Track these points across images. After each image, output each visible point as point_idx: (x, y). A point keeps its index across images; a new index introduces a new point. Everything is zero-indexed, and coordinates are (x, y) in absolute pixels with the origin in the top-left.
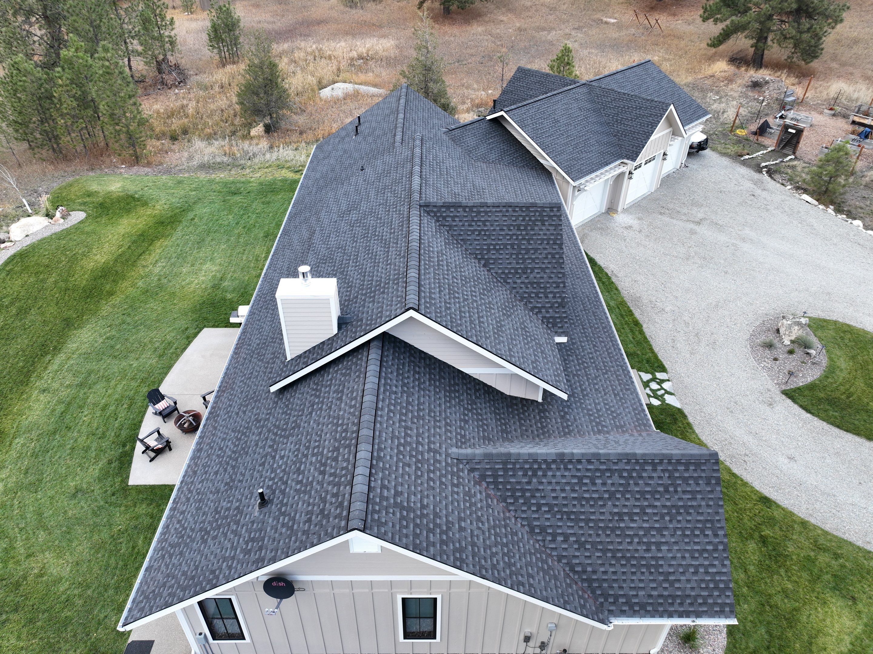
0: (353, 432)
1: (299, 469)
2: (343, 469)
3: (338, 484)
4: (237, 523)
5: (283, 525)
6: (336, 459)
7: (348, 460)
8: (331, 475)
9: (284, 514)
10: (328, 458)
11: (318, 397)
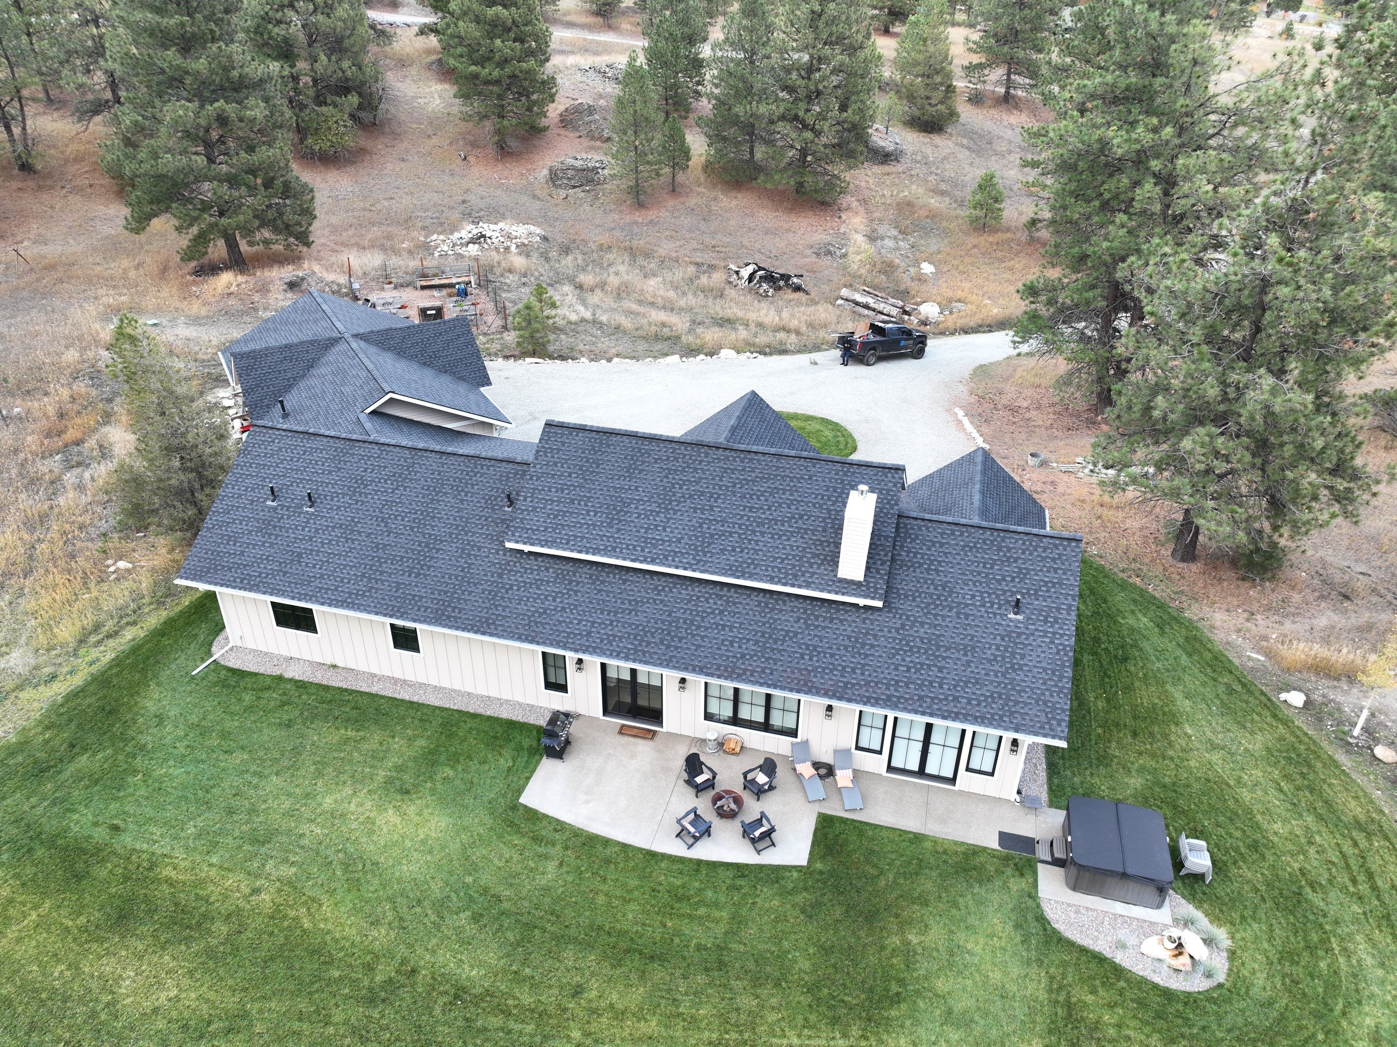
0: (992, 535)
1: (998, 581)
2: (1024, 544)
3: (1038, 546)
4: (1019, 635)
5: (1048, 591)
6: (1009, 549)
7: (1017, 541)
8: (1023, 553)
9: (1036, 591)
10: (1005, 556)
11: (921, 565)
